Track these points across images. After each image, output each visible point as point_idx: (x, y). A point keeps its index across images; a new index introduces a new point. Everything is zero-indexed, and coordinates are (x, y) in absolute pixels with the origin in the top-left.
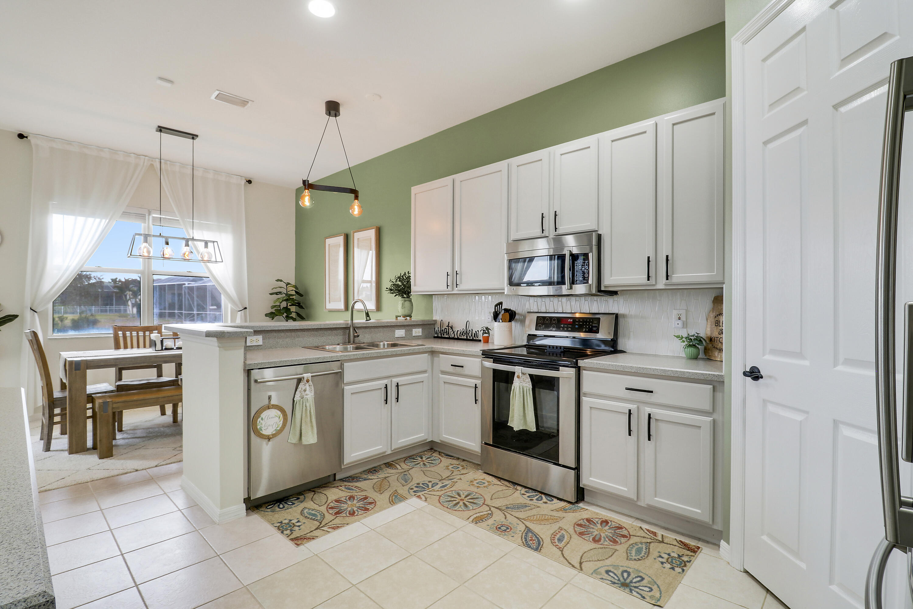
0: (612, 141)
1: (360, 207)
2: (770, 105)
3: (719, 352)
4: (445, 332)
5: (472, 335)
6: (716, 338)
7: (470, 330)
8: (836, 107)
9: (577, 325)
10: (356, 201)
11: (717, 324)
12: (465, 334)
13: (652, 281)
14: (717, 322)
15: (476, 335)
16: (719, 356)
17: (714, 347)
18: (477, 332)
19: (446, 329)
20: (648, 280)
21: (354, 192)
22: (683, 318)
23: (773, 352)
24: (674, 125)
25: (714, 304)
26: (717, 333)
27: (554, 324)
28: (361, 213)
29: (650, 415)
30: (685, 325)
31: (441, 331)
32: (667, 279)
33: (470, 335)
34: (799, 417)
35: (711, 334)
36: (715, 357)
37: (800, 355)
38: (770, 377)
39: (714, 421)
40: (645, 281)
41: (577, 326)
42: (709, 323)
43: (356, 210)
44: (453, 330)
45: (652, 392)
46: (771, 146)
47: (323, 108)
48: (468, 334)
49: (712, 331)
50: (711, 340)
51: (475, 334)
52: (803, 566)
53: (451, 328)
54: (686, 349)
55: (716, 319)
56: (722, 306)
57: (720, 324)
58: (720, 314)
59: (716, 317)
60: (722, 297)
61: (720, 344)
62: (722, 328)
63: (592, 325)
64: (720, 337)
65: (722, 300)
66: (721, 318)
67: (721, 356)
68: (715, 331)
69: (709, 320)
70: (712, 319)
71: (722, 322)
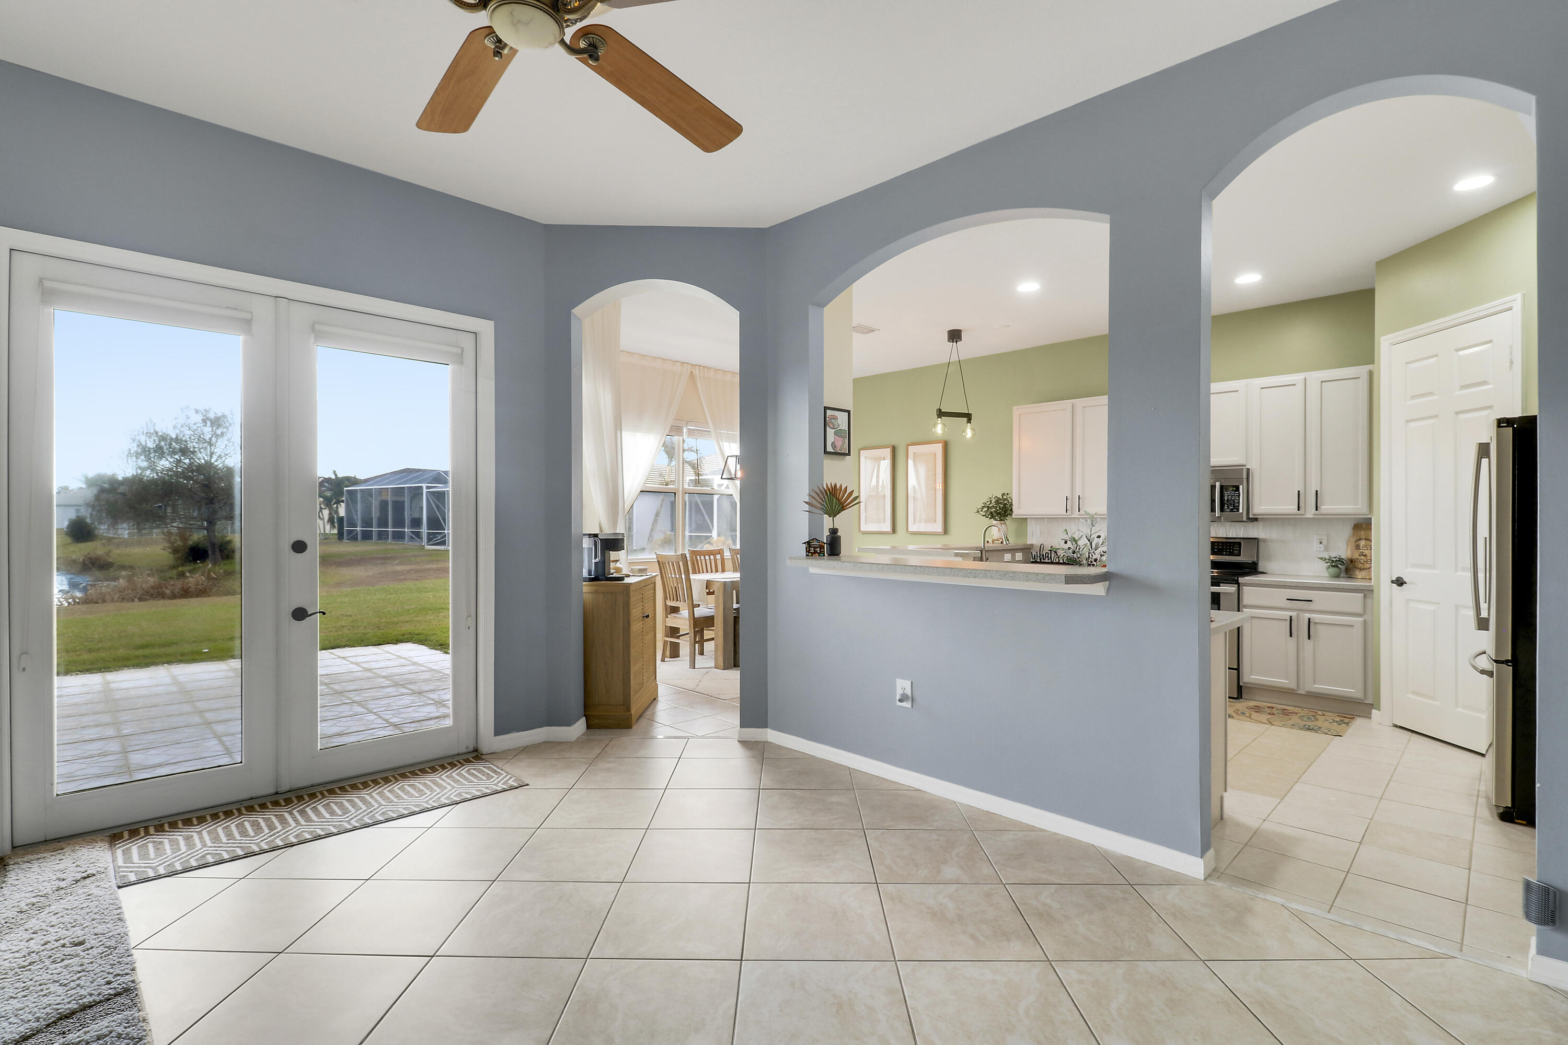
0: (1262, 388)
1: (973, 429)
2: (1412, 397)
3: (1359, 571)
4: (1046, 557)
6: (1356, 560)
8: (1457, 413)
9: (1216, 548)
10: (969, 424)
13: (1302, 511)
16: (1360, 574)
17: (1355, 567)
19: (1048, 553)
20: (1299, 510)
21: (968, 417)
22: (1325, 542)
23: (1414, 566)
24: (1322, 382)
25: (1354, 531)
26: (1357, 555)
28: (974, 435)
29: (1309, 619)
30: (1327, 549)
31: (1040, 555)
32: (1317, 510)
34: (1433, 608)
35: (1352, 556)
36: (1356, 575)
37: (1434, 567)
38: (1411, 583)
39: (1365, 622)
40: (1296, 511)
41: (1216, 550)
42: (1349, 547)
43: (969, 433)
44: (1057, 554)
45: (1311, 601)
46: (1412, 424)
47: (946, 336)
49: (1353, 554)
50: (1352, 561)
52: (1435, 703)
53: (1055, 552)
54: (1329, 569)
55: (1357, 543)
56: (1362, 533)
57: (1361, 548)
58: (1360, 539)
59: (1356, 542)
60: (1362, 524)
61: (1360, 564)
62: (1363, 551)
63: (1232, 549)
64: (1360, 558)
65: (1362, 527)
66: (1362, 542)
67: (1363, 574)
68: (1355, 553)
69: (1349, 545)
70: (1353, 544)
71: (1364, 546)
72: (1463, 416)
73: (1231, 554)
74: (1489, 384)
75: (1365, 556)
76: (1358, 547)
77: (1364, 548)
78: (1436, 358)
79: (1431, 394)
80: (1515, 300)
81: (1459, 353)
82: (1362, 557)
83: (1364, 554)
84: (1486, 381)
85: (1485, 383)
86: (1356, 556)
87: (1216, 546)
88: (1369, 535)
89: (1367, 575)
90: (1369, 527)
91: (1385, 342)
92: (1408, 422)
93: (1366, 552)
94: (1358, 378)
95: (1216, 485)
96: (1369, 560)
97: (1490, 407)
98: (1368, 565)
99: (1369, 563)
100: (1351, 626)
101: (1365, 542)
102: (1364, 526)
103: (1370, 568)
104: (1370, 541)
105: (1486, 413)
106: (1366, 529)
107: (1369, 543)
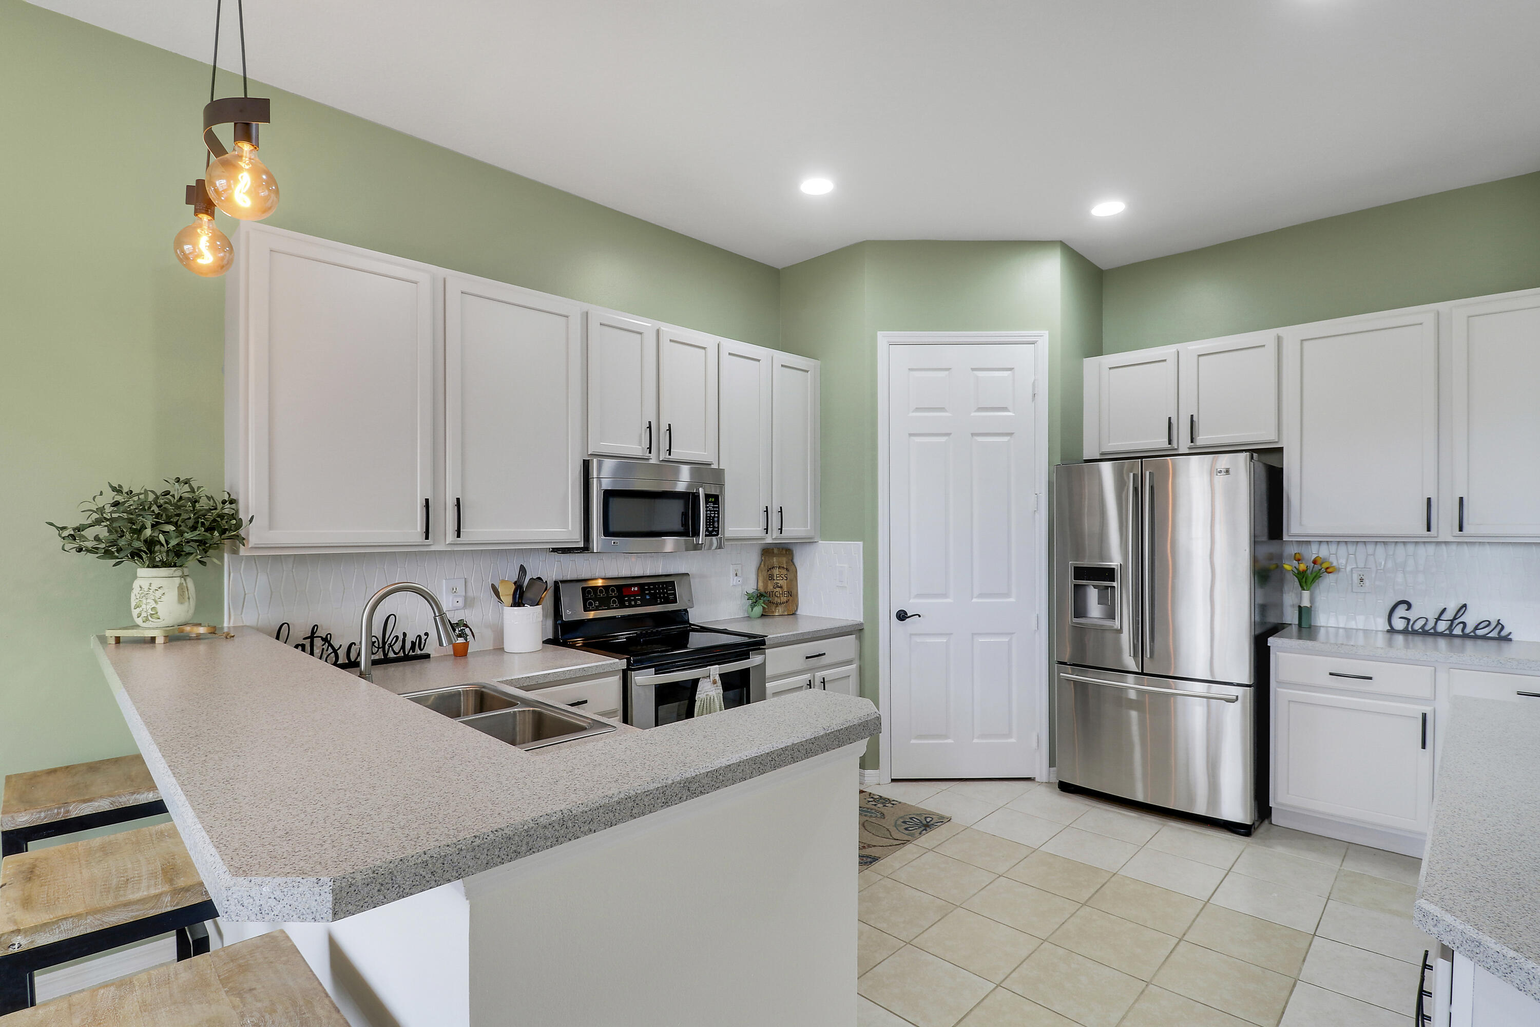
2: (917, 408)
3: (776, 607)
5: (403, 647)
6: (771, 593)
7: (397, 637)
8: (974, 435)
9: (647, 594)
11: (770, 578)
12: (379, 648)
14: (770, 576)
15: (419, 642)
16: (777, 610)
17: (771, 602)
18: (424, 637)
22: (739, 573)
23: (919, 596)
24: (781, 366)
25: (762, 558)
26: (772, 587)
27: (613, 597)
29: (823, 679)
33: (397, 647)
34: (944, 640)
37: (945, 596)
41: (648, 597)
42: (761, 578)
45: (824, 654)
46: (917, 439)
48: (390, 646)
49: (766, 586)
51: (413, 644)
52: (950, 741)
53: (325, 640)
55: (769, 573)
56: (775, 560)
57: (775, 578)
58: (774, 568)
59: (768, 571)
60: (773, 549)
61: (776, 598)
62: (778, 581)
63: (667, 592)
64: (775, 590)
65: (773, 552)
66: (776, 572)
67: (780, 610)
68: (769, 585)
69: (760, 575)
70: (765, 573)
71: (778, 576)
72: (980, 439)
73: (667, 601)
74: (1009, 411)
75: (781, 587)
77: (778, 578)
78: (947, 372)
79: (942, 409)
80: (1042, 336)
81: (976, 372)
82: (778, 589)
83: (779, 585)
84: (1006, 408)
85: (1005, 409)
86: (770, 587)
87: (647, 590)
88: (785, 562)
89: (784, 611)
90: (784, 552)
91: (883, 338)
92: (911, 435)
93: (781, 582)
94: (807, 371)
95: (699, 493)
96: (785, 593)
97: (1010, 434)
98: (784, 599)
99: (785, 595)
100: (849, 676)
101: (780, 572)
102: (776, 551)
103: (787, 602)
104: (786, 569)
105: (1006, 439)
106: (780, 555)
107: (784, 572)
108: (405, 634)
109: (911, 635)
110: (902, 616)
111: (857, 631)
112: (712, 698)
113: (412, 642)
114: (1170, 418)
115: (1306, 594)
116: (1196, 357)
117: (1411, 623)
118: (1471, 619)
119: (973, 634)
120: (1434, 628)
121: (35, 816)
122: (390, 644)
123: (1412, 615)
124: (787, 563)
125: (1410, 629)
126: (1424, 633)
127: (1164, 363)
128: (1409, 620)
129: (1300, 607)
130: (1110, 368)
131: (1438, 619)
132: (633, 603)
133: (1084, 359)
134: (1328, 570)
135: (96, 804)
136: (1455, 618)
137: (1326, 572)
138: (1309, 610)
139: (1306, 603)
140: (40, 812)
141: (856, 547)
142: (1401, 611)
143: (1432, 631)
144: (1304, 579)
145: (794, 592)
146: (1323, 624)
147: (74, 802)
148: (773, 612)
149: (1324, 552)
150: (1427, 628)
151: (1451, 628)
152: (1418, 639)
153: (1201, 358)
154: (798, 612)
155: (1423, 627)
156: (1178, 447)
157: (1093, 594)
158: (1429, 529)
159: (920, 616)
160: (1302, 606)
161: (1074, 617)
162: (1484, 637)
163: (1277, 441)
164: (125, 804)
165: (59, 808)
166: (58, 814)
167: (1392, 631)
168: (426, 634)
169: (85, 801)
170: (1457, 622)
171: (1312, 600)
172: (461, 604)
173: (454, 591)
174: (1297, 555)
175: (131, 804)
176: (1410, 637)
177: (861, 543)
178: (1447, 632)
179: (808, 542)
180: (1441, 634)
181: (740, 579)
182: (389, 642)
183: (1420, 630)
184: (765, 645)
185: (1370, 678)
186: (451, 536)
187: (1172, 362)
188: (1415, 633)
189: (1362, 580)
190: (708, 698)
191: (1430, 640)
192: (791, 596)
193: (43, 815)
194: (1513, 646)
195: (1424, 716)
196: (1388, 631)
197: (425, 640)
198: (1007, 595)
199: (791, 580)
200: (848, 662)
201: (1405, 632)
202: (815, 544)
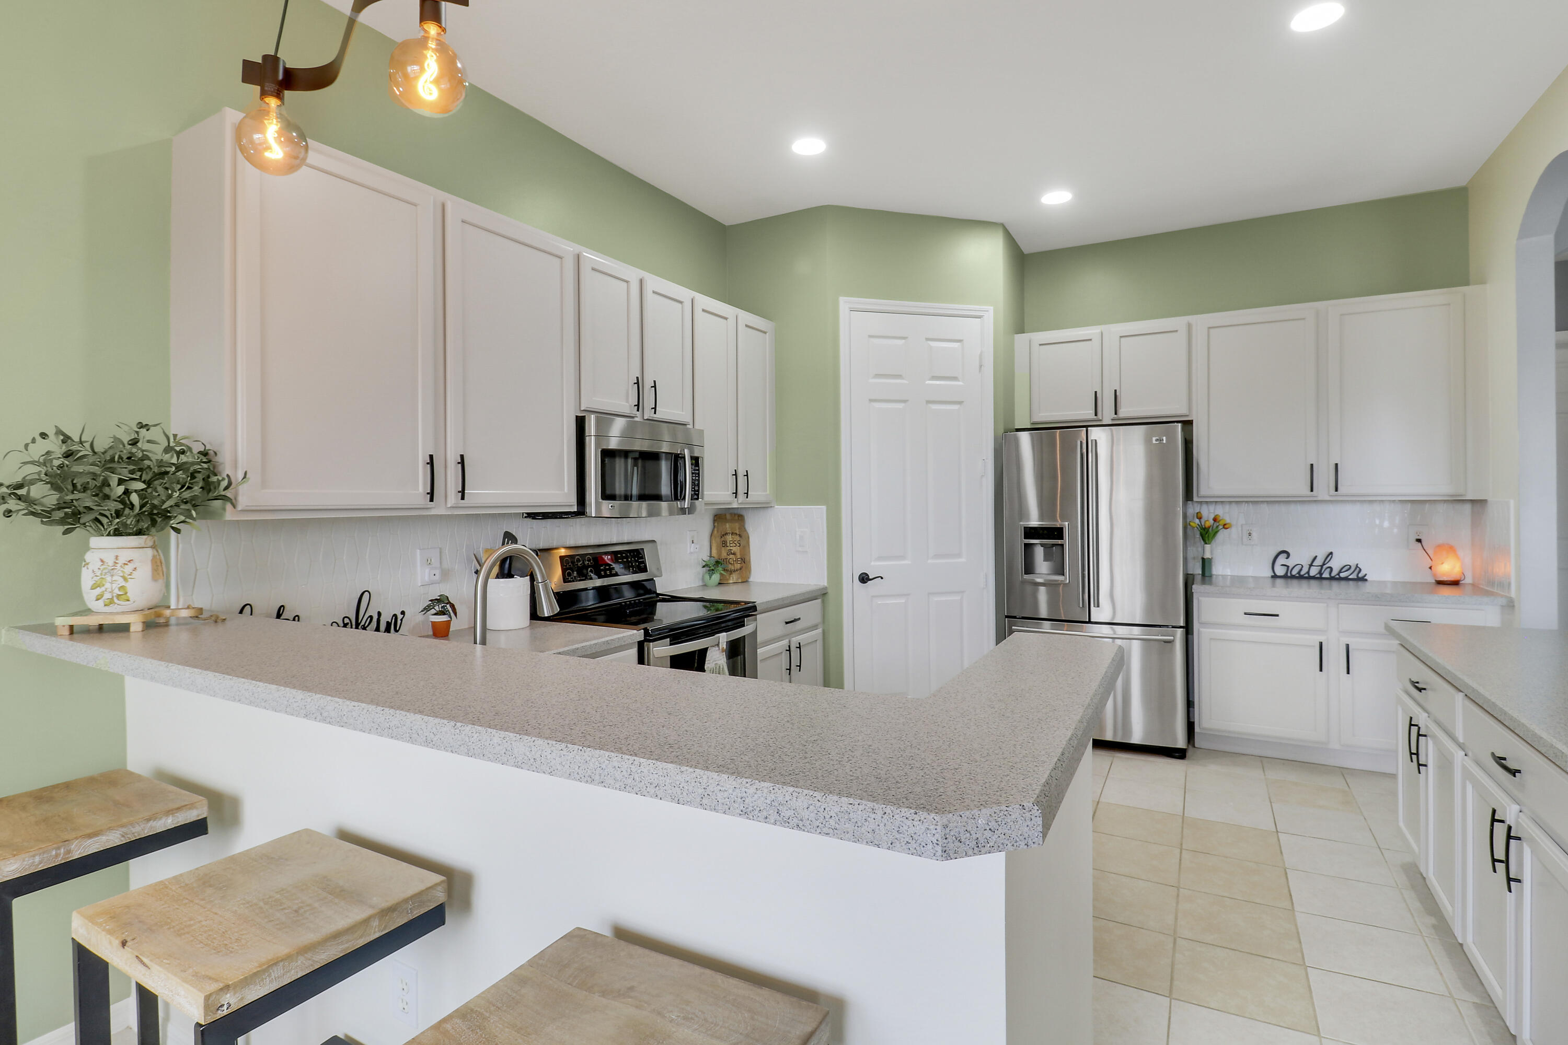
2: (876, 375)
3: (730, 574)
5: (378, 628)
6: (725, 560)
7: (371, 617)
8: (928, 402)
11: (724, 545)
13: (738, 499)
14: (724, 542)
15: (395, 623)
16: (731, 578)
17: (725, 570)
18: (400, 617)
20: (735, 497)
22: (696, 541)
23: (880, 558)
25: (716, 523)
26: (725, 554)
27: (589, 567)
29: (799, 643)
32: (746, 497)
35: (719, 556)
37: (903, 557)
39: (823, 632)
40: (732, 499)
42: (714, 545)
45: (799, 619)
46: (875, 405)
48: (364, 627)
49: (719, 553)
51: (389, 624)
55: (723, 539)
56: (728, 525)
57: (728, 545)
58: (726, 534)
59: (722, 537)
60: (725, 515)
61: (730, 565)
62: (731, 548)
63: (638, 561)
64: (729, 557)
65: (726, 519)
66: (729, 538)
67: (734, 578)
68: (723, 552)
69: (714, 541)
70: (718, 540)
71: (731, 542)
72: (934, 407)
73: (638, 570)
74: (959, 381)
75: (734, 554)
76: (724, 544)
77: (731, 545)
78: (904, 341)
79: (899, 376)
80: (987, 311)
81: (929, 342)
82: (731, 556)
83: (733, 551)
84: (957, 377)
85: (955, 378)
86: (724, 554)
88: (737, 528)
89: (738, 579)
90: (737, 518)
91: (845, 304)
92: (871, 400)
93: (734, 549)
94: (765, 333)
95: (685, 455)
96: (739, 560)
97: (960, 403)
98: (738, 566)
99: (739, 562)
100: (816, 641)
101: (733, 538)
102: (728, 517)
103: (740, 569)
104: (739, 535)
105: (956, 407)
106: (732, 521)
107: (737, 538)
108: (379, 614)
109: (873, 596)
110: (864, 579)
111: (822, 594)
112: (722, 667)
113: (388, 622)
114: (1096, 392)
115: (1207, 547)
116: (1119, 337)
117: (1290, 569)
118: (1336, 564)
119: (929, 594)
120: (1308, 572)
121: (28, 861)
122: (364, 625)
123: (1291, 562)
124: (739, 528)
125: (1289, 575)
126: (1300, 577)
127: (1090, 342)
128: (1288, 567)
129: (1203, 559)
130: (1040, 345)
131: (1311, 565)
132: (608, 572)
133: (1015, 335)
134: (1226, 526)
135: (104, 838)
136: (1324, 564)
137: (1224, 528)
138: (1210, 560)
139: (1207, 555)
140: (34, 856)
141: (819, 512)
142: (1282, 560)
143: (1307, 575)
144: (1207, 535)
145: (747, 559)
146: (1220, 573)
147: (77, 838)
148: (728, 580)
149: (1220, 511)
150: (1302, 573)
151: (1320, 573)
152: (1295, 582)
153: (1122, 339)
154: (751, 580)
155: (1299, 573)
156: (1102, 418)
157: (1039, 552)
158: (1312, 490)
159: (882, 578)
160: (1205, 557)
161: (1025, 574)
162: (1346, 579)
163: (1188, 414)
164: (139, 835)
165: (59, 848)
166: (57, 856)
167: (1275, 576)
168: (403, 613)
169: (90, 836)
170: (1325, 567)
171: (1212, 553)
172: (437, 577)
173: (429, 563)
174: (1199, 514)
175: (147, 833)
176: (1289, 580)
177: (824, 508)
178: (1318, 576)
179: (764, 507)
180: (1314, 578)
181: (697, 546)
182: (363, 623)
183: (1297, 575)
184: (756, 611)
185: (1277, 615)
186: (453, 497)
187: (1096, 342)
188: (1293, 577)
189: (1250, 534)
190: (718, 668)
191: (1304, 582)
192: (744, 562)
193: (37, 859)
194: (1367, 583)
195: (1321, 644)
196: (1272, 577)
197: (402, 620)
198: (959, 555)
199: (744, 547)
200: (815, 627)
201: (1285, 577)
202: (770, 510)
